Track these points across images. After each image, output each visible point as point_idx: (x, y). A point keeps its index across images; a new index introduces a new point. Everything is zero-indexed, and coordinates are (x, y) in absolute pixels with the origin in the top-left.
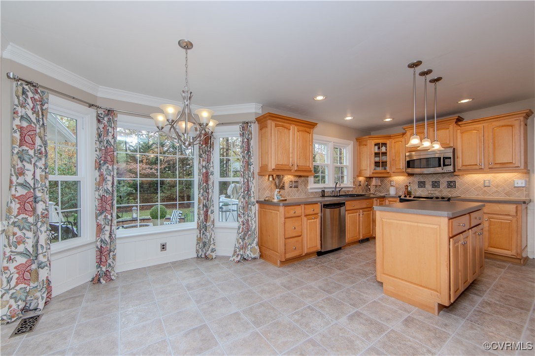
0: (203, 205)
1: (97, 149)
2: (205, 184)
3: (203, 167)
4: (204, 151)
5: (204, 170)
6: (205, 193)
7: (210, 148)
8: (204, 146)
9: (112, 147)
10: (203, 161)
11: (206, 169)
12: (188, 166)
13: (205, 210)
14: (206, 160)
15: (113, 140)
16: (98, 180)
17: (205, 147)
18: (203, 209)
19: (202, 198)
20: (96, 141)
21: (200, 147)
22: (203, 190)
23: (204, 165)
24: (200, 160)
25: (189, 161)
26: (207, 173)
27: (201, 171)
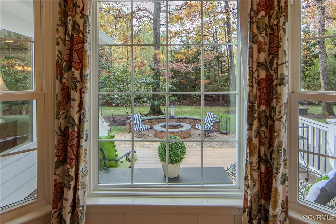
0: (259, 157)
1: (59, 40)
2: (263, 107)
3: (259, 65)
4: (262, 26)
5: (263, 74)
6: (264, 129)
7: (278, 18)
8: (262, 13)
9: (80, 35)
10: (259, 51)
11: (267, 70)
12: (223, 64)
13: (263, 170)
14: (267, 48)
15: (82, 19)
16: (59, 99)
17: (263, 17)
18: (259, 168)
19: (255, 141)
20: (58, 25)
21: (251, 18)
22: (259, 121)
23: (262, 60)
24: (251, 48)
25: (225, 58)
26: (269, 79)
27: (255, 75)
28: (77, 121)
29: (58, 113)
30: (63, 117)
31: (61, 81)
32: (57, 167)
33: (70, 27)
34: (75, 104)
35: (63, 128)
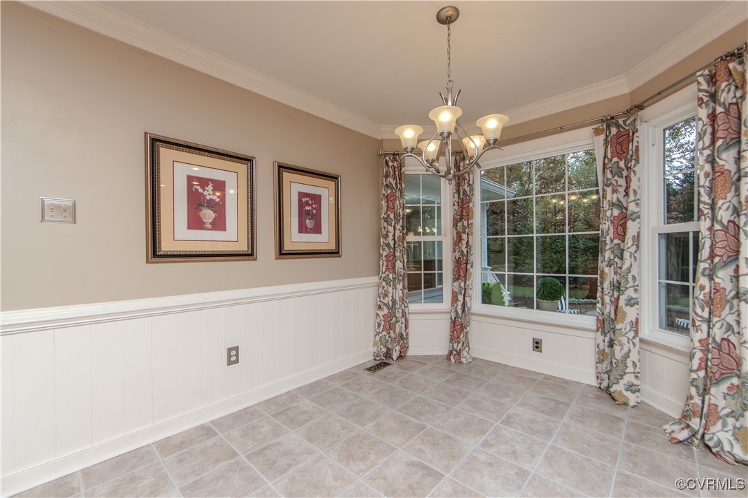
1: (456, 203)
3: (613, 205)
9: (468, 198)
10: (613, 193)
11: (621, 208)
16: (456, 239)
18: (611, 293)
23: (614, 200)
24: (605, 191)
27: (608, 214)
28: (465, 253)
29: (454, 248)
30: (457, 251)
31: (456, 229)
32: (454, 282)
33: (461, 194)
34: (464, 242)
35: (457, 258)
